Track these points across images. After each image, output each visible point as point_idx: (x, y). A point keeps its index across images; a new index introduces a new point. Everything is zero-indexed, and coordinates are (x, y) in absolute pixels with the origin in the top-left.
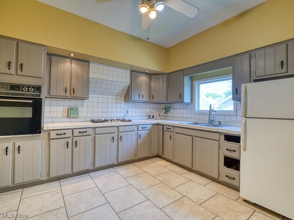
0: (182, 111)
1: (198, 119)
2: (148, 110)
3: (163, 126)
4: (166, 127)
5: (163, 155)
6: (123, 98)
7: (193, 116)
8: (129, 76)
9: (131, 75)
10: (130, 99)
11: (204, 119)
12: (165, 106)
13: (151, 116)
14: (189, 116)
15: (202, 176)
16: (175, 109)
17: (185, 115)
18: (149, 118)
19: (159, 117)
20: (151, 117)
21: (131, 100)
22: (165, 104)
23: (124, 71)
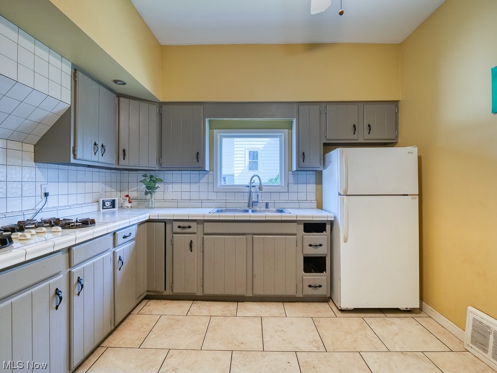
0: (186, 187)
1: (225, 201)
2: (98, 187)
3: (165, 223)
4: (176, 224)
5: (165, 290)
6: (31, 148)
7: (212, 196)
8: (67, 81)
9: (75, 81)
10: (72, 155)
11: (237, 201)
12: (145, 176)
13: (106, 203)
14: (203, 196)
15: (261, 301)
16: (169, 183)
17: (194, 196)
18: (103, 209)
19: (130, 202)
20: (108, 204)
21: (75, 158)
22: (145, 172)
23: (55, 61)
